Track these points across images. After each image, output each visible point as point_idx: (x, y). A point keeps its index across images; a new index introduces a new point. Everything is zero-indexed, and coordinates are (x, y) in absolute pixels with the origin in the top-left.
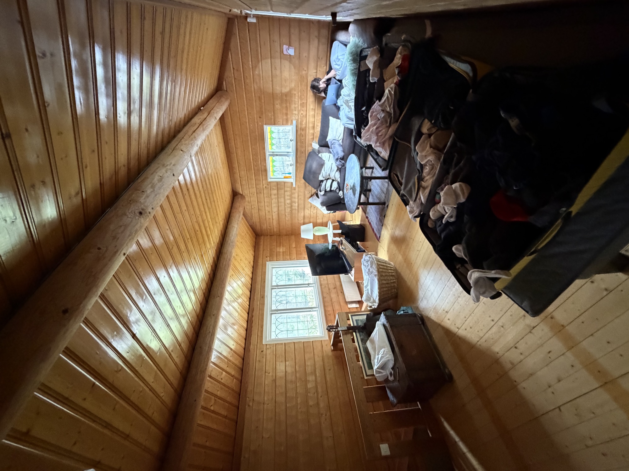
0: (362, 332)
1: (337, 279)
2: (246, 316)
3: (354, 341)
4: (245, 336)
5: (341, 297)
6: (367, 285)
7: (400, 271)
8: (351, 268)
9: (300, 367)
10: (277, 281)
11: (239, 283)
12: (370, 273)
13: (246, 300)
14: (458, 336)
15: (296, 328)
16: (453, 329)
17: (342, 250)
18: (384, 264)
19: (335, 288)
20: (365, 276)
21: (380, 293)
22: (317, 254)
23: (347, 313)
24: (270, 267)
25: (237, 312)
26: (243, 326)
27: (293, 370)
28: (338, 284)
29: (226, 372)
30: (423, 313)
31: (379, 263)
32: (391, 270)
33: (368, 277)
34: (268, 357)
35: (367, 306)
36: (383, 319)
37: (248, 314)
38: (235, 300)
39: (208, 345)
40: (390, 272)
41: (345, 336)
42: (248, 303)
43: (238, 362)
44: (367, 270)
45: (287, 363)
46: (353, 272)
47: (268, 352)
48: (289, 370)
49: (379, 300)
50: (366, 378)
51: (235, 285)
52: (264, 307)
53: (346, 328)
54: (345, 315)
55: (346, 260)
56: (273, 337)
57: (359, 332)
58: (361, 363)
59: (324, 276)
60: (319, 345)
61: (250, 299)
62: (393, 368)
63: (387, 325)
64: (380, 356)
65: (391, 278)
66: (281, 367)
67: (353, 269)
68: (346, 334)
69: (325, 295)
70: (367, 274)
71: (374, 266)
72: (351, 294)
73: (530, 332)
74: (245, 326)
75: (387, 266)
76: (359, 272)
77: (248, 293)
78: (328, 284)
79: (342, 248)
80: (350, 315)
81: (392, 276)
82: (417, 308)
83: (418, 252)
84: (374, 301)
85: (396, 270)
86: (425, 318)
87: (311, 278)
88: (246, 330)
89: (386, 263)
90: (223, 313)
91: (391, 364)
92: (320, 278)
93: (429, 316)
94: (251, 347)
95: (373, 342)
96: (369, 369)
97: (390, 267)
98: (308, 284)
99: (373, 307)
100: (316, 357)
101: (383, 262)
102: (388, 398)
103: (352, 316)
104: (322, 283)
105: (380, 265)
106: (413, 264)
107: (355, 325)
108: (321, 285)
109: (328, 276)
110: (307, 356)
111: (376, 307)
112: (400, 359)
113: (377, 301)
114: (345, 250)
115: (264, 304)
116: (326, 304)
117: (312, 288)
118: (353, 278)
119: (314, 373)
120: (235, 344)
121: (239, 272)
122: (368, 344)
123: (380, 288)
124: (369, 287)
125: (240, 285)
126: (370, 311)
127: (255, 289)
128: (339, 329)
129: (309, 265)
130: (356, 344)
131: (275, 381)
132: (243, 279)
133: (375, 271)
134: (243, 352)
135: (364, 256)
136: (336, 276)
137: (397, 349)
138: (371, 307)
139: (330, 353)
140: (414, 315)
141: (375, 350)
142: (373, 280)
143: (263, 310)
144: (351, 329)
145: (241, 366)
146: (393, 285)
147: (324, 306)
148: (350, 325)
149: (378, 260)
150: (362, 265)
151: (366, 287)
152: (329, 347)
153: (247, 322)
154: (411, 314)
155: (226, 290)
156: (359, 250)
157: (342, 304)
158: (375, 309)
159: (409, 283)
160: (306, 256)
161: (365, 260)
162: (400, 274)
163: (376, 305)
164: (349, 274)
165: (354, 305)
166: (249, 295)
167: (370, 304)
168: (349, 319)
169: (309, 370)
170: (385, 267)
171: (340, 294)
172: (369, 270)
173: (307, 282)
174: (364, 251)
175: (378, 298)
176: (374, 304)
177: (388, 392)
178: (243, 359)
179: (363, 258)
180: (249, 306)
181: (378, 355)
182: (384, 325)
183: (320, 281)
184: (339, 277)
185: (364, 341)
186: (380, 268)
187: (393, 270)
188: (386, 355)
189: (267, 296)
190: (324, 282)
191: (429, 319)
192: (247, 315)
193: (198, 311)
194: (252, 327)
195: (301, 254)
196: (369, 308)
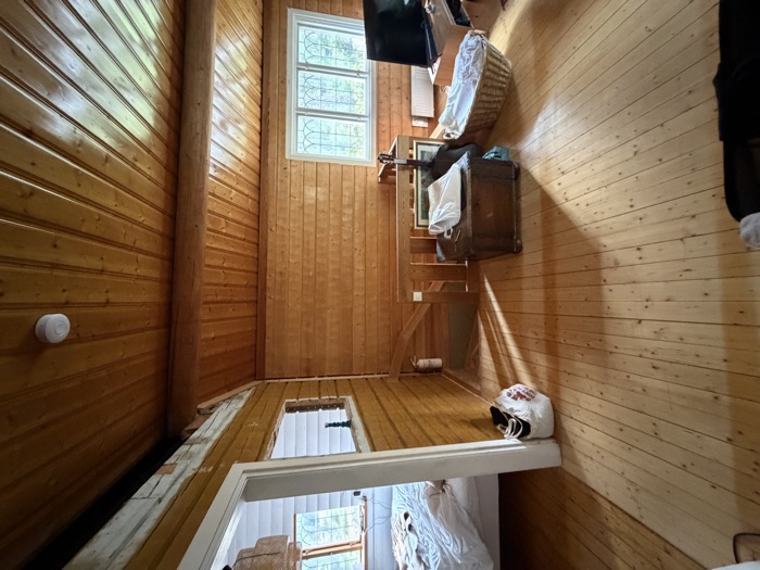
0: (426, 170)
1: (405, 73)
2: (257, 110)
3: (411, 181)
4: (258, 143)
5: (405, 108)
6: (454, 97)
7: (517, 82)
8: (435, 56)
9: (334, 196)
10: (307, 55)
11: (240, 45)
12: (467, 75)
13: (255, 82)
14: (559, 209)
15: (332, 131)
16: (558, 198)
17: (428, 11)
18: (498, 63)
19: (399, 88)
20: (457, 79)
21: (471, 116)
22: (380, 10)
23: (412, 138)
24: (295, 22)
25: (243, 102)
26: (254, 127)
27: (326, 198)
28: (405, 81)
29: (236, 190)
30: (523, 164)
31: (491, 59)
32: (504, 76)
33: (461, 81)
34: (293, 177)
35: (443, 132)
36: (464, 161)
37: (261, 107)
38: (236, 79)
39: (198, 154)
40: (500, 82)
41: (401, 172)
42: (259, 88)
43: (253, 179)
44: (464, 68)
45: (319, 189)
46: (436, 66)
47: (294, 170)
48: (321, 198)
49: (467, 128)
50: (416, 228)
51: (231, 48)
52: (285, 100)
53: (405, 162)
54: (408, 140)
55: (431, 37)
56: (300, 151)
57: (422, 169)
58: (414, 210)
59: (386, 64)
60: (362, 172)
61: (262, 80)
62: (454, 227)
63: (468, 173)
64: (443, 210)
65: (498, 92)
66: (311, 193)
67: (439, 60)
68: (403, 169)
69: (382, 98)
70: (461, 77)
71: (479, 64)
72: (422, 104)
73: (682, 239)
74: (258, 128)
75: (499, 68)
76: (447, 69)
77: (258, 71)
78: (389, 78)
79: (430, 8)
80: (414, 143)
81: (501, 88)
82: (517, 154)
83: (573, 51)
84: (456, 128)
85: (511, 80)
86: (522, 171)
87: (364, 63)
88: (260, 134)
89: (501, 61)
90: (215, 100)
91: (453, 223)
92: (378, 65)
93: (530, 170)
94: (269, 160)
95: (438, 189)
96: (423, 218)
97: (505, 71)
98: (358, 72)
99: (452, 136)
100: (357, 187)
101: (497, 58)
102: (436, 252)
103: (417, 144)
104: (381, 74)
105: (491, 63)
106: (549, 75)
107: (419, 159)
108: (378, 79)
109: (392, 64)
110: (345, 184)
111: (457, 137)
112: (469, 221)
113: (462, 128)
114: (433, 12)
115: (285, 95)
116: (382, 114)
117: (363, 81)
118: (433, 78)
119: (352, 205)
120: (244, 153)
121: (236, 21)
122: (431, 189)
123: (474, 108)
124: (456, 102)
125: (242, 50)
126: (445, 141)
127: (269, 64)
128: (396, 161)
129: (364, 32)
130: (414, 185)
131: (303, 207)
132: (246, 39)
133: (476, 74)
134: (258, 166)
135: (467, 36)
136: (404, 66)
137: (469, 208)
138: (448, 135)
139: (376, 186)
140: (509, 164)
141: (438, 199)
142: (468, 90)
143: (284, 105)
144: (412, 164)
145: (257, 184)
146: (495, 106)
147: (378, 117)
148: (411, 156)
149: (491, 52)
150: (458, 56)
151: (452, 99)
152: (374, 177)
153: (261, 121)
154: (505, 162)
155: (213, 55)
156: (459, 20)
157: (405, 118)
158: (453, 140)
159: (523, 108)
160: (361, 12)
161: (466, 46)
162: (515, 89)
163: (457, 135)
164: (429, 69)
165: (422, 124)
166: (260, 74)
167: (448, 131)
168: (412, 149)
169: (346, 201)
170: (497, 70)
171: (405, 101)
172: (468, 68)
173: (355, 68)
174: (468, 24)
175: (465, 124)
176: (455, 132)
177: (438, 247)
178: (260, 175)
179: (465, 40)
180: (261, 93)
181: (441, 208)
182: (462, 172)
183: (378, 70)
184: (410, 70)
185: (425, 184)
186: (489, 70)
187: (507, 78)
188: (452, 210)
189: (290, 82)
190: (384, 74)
191: (528, 174)
192: (259, 109)
193: (168, 92)
194: (268, 131)
195: (351, 4)
196: (445, 138)
